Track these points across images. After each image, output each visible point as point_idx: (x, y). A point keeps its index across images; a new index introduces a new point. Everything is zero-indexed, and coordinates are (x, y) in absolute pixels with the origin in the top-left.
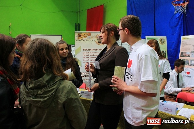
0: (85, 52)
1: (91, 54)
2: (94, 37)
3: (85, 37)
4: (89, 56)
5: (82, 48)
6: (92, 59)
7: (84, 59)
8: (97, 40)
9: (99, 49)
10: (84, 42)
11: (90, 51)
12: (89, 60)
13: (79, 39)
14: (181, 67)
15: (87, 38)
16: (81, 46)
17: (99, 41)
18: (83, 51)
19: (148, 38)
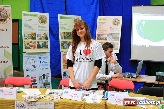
19: (61, 18)
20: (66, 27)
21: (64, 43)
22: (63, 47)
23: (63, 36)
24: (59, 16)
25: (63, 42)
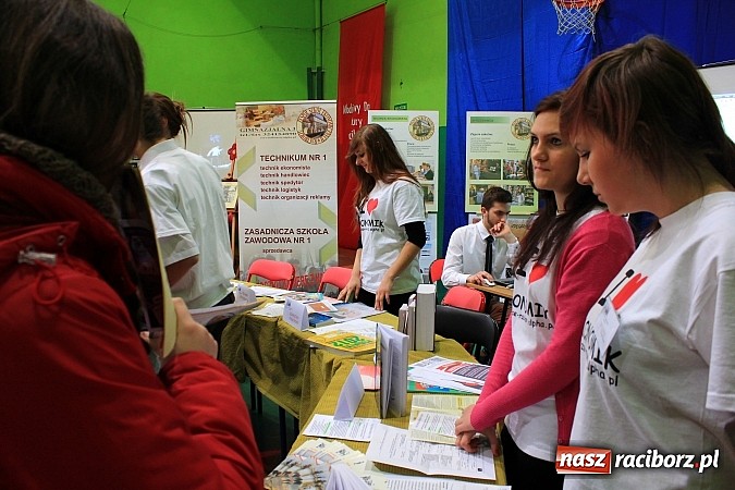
0: (265, 164)
1: (284, 171)
2: (294, 120)
3: (265, 118)
4: (280, 179)
5: (258, 154)
6: (287, 187)
7: (265, 187)
8: (304, 127)
9: (308, 157)
10: (262, 134)
11: (280, 164)
12: (277, 190)
13: (247, 125)
14: (496, 210)
15: (272, 121)
16: (254, 148)
17: (309, 131)
18: (260, 163)
19: (474, 120)
20: (488, 144)
21: (478, 190)
22: (475, 199)
23: (476, 170)
24: (470, 115)
25: (477, 186)
